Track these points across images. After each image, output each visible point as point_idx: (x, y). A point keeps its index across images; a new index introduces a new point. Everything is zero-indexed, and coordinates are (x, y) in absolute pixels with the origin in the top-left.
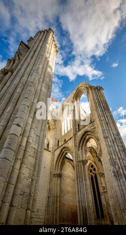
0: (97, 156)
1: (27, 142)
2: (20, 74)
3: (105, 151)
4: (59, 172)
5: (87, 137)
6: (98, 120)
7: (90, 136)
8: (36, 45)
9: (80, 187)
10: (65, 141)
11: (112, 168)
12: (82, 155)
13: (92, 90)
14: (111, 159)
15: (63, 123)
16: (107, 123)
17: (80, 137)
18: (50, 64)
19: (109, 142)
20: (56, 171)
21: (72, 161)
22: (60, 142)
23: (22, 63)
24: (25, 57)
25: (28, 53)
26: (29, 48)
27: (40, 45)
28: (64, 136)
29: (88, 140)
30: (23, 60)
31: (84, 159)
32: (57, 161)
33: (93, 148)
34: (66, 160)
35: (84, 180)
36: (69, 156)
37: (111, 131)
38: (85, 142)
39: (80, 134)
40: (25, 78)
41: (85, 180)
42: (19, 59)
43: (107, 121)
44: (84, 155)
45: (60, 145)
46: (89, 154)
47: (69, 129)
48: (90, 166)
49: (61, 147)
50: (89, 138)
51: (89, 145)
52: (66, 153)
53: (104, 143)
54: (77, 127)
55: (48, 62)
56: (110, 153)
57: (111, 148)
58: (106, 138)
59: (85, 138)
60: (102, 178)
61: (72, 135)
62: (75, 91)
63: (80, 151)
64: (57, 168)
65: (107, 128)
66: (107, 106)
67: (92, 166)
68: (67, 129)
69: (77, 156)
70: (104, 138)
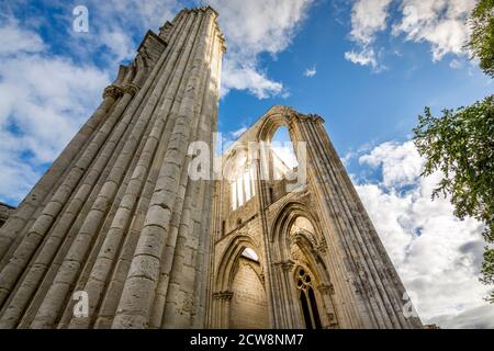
0: (313, 252)
1: (179, 237)
2: (153, 98)
3: (334, 242)
4: (225, 289)
5: (292, 215)
6: (316, 181)
7: (298, 212)
8: (182, 39)
9: (279, 319)
10: (239, 222)
11: (351, 276)
12: (281, 250)
13: (299, 122)
14: (349, 257)
15: (234, 186)
16: (335, 186)
17: (275, 214)
18: (213, 75)
19: (343, 225)
20: (220, 285)
21: (258, 263)
22: (227, 224)
23: (153, 74)
24: (159, 63)
25: (164, 55)
26: (166, 45)
27: (191, 39)
28: (237, 212)
29: (293, 220)
30: (156, 69)
31: (286, 260)
32: (221, 264)
33: (304, 236)
34: (241, 262)
35: (287, 302)
36: (250, 252)
37: (344, 202)
38: (287, 224)
39: (275, 207)
40: (164, 107)
41: (291, 302)
42: (146, 66)
43: (336, 182)
44: (286, 251)
45: (228, 230)
46: (295, 247)
47: (248, 198)
48: (298, 273)
49: (231, 236)
50: (297, 216)
51: (295, 229)
52: (243, 248)
53: (332, 226)
54: (268, 195)
55: (209, 71)
56: (345, 247)
57: (348, 237)
58: (334, 216)
59: (287, 217)
60: (325, 297)
61: (256, 210)
62: (261, 122)
63: (277, 242)
64: (221, 279)
65: (337, 197)
66: (334, 153)
67: (302, 272)
68: (245, 198)
69: (270, 253)
70: (332, 216)
